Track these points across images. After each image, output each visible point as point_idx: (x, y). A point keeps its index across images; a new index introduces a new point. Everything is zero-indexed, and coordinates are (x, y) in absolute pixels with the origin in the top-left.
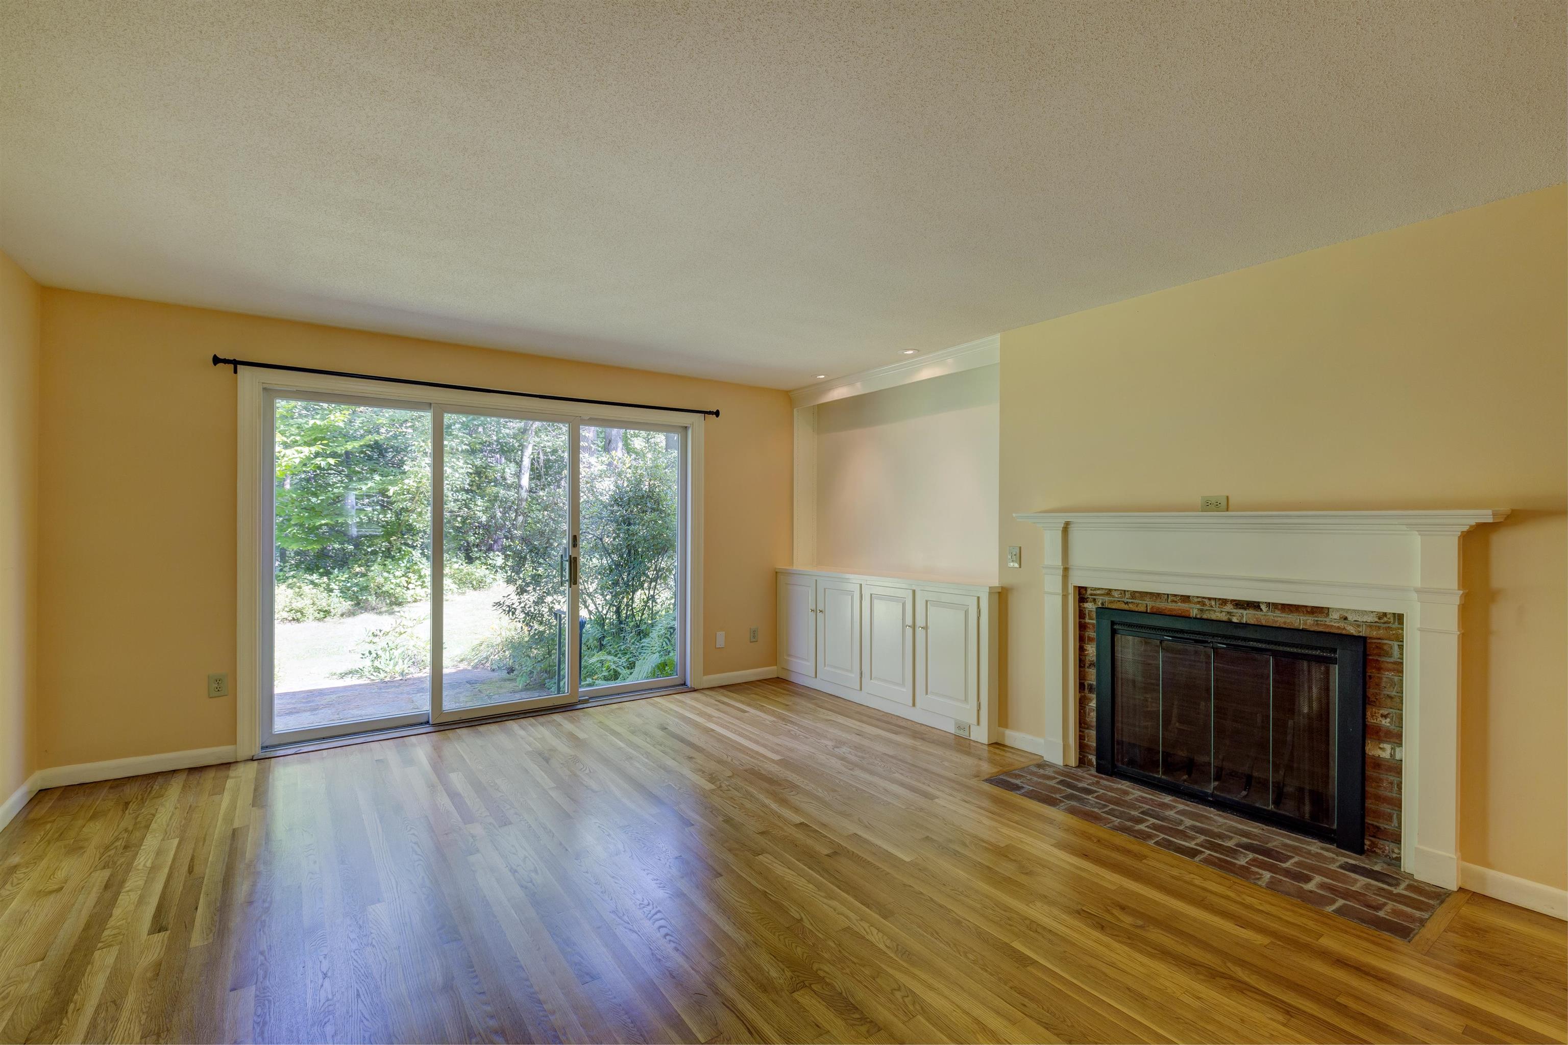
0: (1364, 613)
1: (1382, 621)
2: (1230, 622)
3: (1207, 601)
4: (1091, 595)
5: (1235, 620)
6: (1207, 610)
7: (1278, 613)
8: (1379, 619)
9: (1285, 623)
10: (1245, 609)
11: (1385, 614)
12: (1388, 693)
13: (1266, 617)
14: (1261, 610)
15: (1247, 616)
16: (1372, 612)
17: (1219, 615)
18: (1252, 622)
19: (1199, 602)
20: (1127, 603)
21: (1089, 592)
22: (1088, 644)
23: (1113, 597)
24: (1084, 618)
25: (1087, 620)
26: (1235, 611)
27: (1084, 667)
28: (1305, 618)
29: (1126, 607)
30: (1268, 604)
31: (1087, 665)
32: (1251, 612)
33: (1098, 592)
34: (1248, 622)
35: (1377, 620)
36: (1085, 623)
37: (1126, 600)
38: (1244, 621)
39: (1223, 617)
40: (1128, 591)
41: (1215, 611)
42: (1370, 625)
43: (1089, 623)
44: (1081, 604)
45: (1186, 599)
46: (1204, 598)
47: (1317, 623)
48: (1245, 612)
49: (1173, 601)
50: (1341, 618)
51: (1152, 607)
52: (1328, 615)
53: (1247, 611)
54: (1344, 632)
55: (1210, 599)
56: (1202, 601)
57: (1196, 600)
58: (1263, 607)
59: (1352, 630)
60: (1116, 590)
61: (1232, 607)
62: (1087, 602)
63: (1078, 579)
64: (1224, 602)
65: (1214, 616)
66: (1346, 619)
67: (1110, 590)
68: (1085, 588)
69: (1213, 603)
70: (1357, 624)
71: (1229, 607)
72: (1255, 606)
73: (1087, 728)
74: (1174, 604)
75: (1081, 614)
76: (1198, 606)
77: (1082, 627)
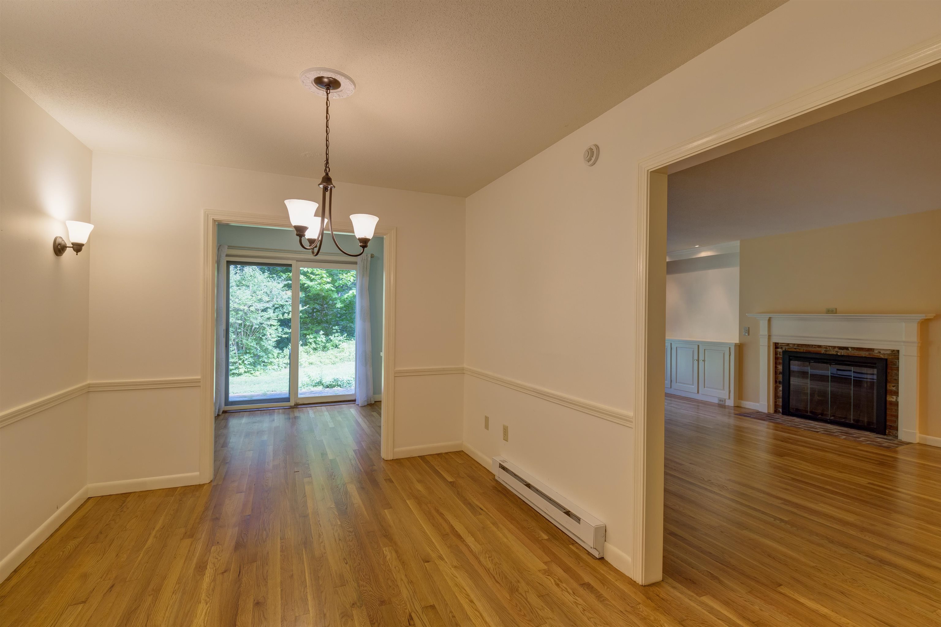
0: (887, 350)
1: (893, 353)
2: (837, 355)
3: (828, 347)
4: (780, 346)
5: (839, 354)
6: (828, 351)
7: (855, 351)
8: (892, 352)
9: (858, 354)
10: (843, 350)
11: (894, 350)
12: (895, 378)
13: (851, 352)
14: (849, 350)
15: (843, 352)
16: (889, 350)
17: (833, 352)
18: (846, 355)
19: (825, 348)
20: (795, 349)
21: (779, 345)
22: (779, 365)
23: (790, 346)
24: (777, 355)
25: (778, 356)
26: (839, 351)
27: (777, 374)
28: (865, 353)
29: (795, 350)
30: (852, 348)
31: (778, 373)
32: (845, 351)
33: (783, 345)
34: (844, 355)
35: (891, 352)
36: (778, 357)
37: (795, 348)
38: (842, 354)
39: (834, 353)
40: (796, 344)
41: (831, 351)
42: (889, 355)
43: (779, 357)
44: (776, 349)
45: (820, 346)
46: (827, 346)
47: (870, 354)
48: (842, 351)
49: (815, 348)
50: (878, 352)
51: (806, 350)
52: (874, 351)
53: (844, 351)
54: (879, 357)
55: (829, 346)
56: (826, 347)
57: (824, 347)
58: (850, 349)
59: (882, 356)
60: (791, 344)
61: (838, 349)
62: (779, 349)
63: (775, 340)
64: (834, 347)
65: (831, 353)
66: (880, 352)
67: (788, 344)
68: (778, 343)
69: (830, 348)
70: (884, 354)
71: (836, 349)
72: (847, 348)
73: (778, 398)
74: (815, 349)
75: (776, 353)
76: (825, 349)
77: (776, 358)
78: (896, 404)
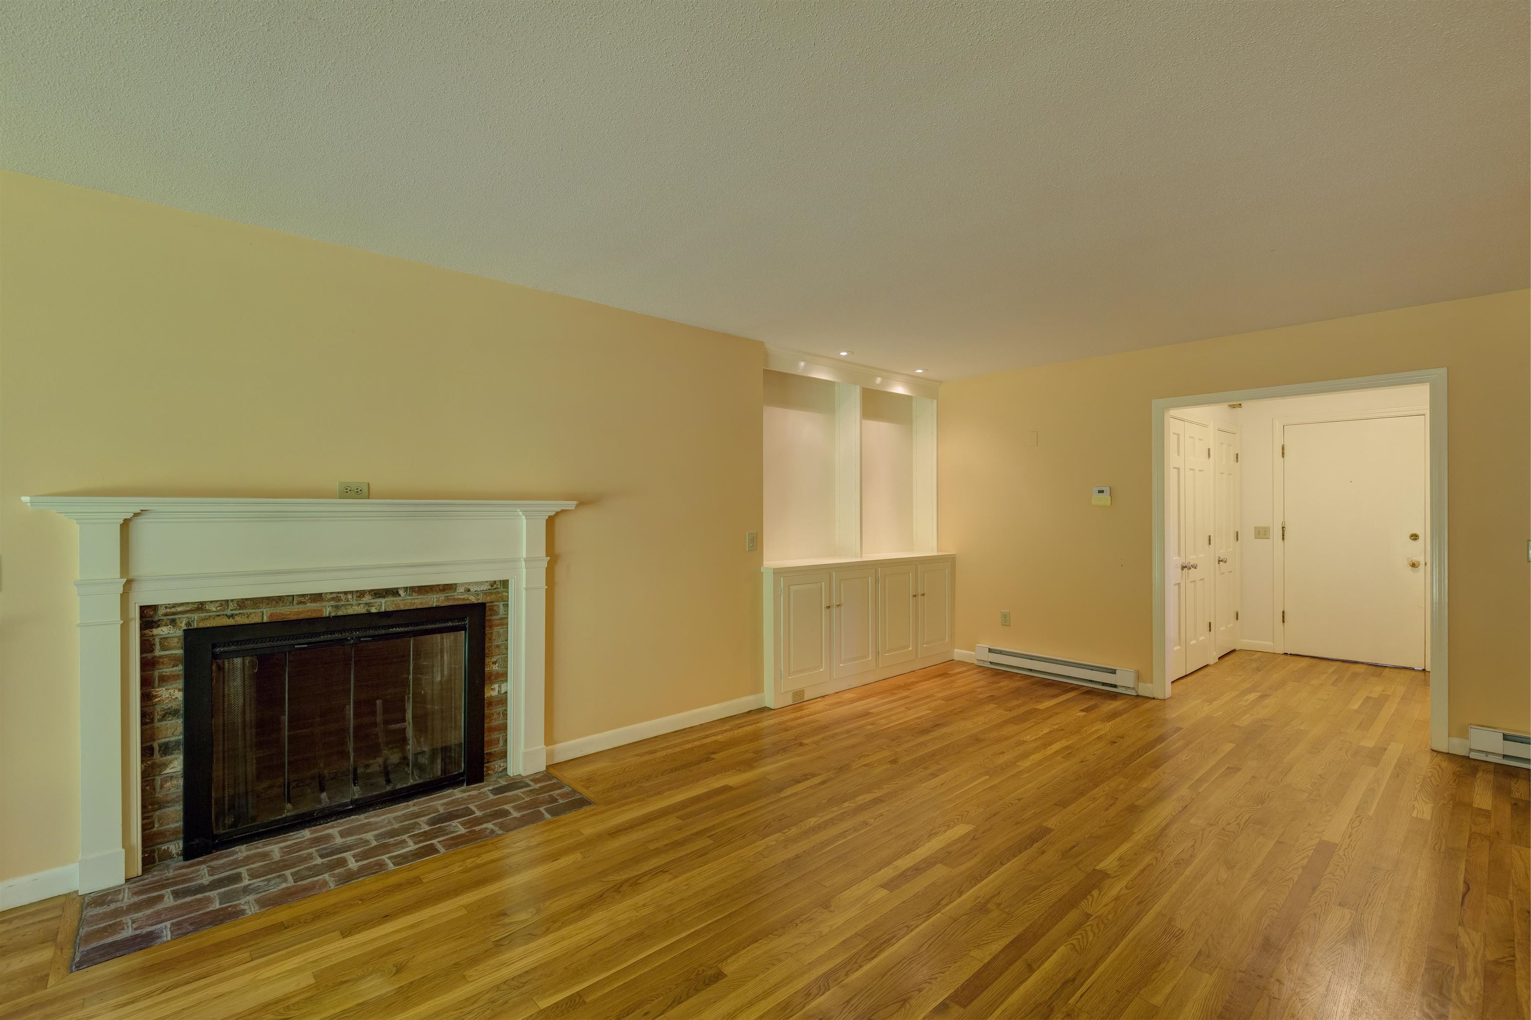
0: (481, 583)
1: (493, 588)
2: (369, 614)
3: (342, 596)
4: (166, 615)
5: (373, 610)
6: (343, 605)
7: (415, 596)
8: (492, 586)
9: (421, 604)
10: (384, 597)
11: (495, 582)
12: (497, 644)
13: (405, 602)
14: (400, 595)
15: (384, 605)
16: (487, 582)
17: (357, 608)
18: (391, 609)
19: (333, 599)
20: (232, 616)
21: (162, 611)
22: (159, 686)
23: (209, 611)
24: (152, 651)
25: (158, 652)
26: (373, 601)
27: (152, 721)
28: (438, 596)
29: (231, 622)
30: (406, 589)
31: (157, 717)
32: (390, 599)
33: (179, 609)
34: (388, 610)
35: (490, 587)
36: (154, 657)
37: (229, 612)
38: (383, 610)
39: (361, 610)
40: (232, 601)
41: (352, 605)
42: (485, 593)
43: (161, 657)
44: (147, 632)
45: (317, 597)
46: (338, 593)
47: (447, 598)
48: (383, 600)
49: (300, 603)
50: (465, 591)
51: (271, 615)
52: (455, 589)
53: (387, 599)
54: (468, 602)
55: (346, 593)
56: (336, 597)
57: (329, 597)
58: (401, 592)
59: (473, 599)
60: (211, 602)
61: (370, 597)
62: (158, 626)
63: (146, 595)
64: (361, 594)
65: (350, 611)
66: (469, 590)
67: (202, 603)
68: (154, 608)
69: (350, 596)
70: (477, 594)
71: (367, 599)
72: (394, 592)
73: (159, 808)
74: (301, 606)
75: (146, 646)
76: (332, 603)
77: (148, 665)
78: (503, 700)
